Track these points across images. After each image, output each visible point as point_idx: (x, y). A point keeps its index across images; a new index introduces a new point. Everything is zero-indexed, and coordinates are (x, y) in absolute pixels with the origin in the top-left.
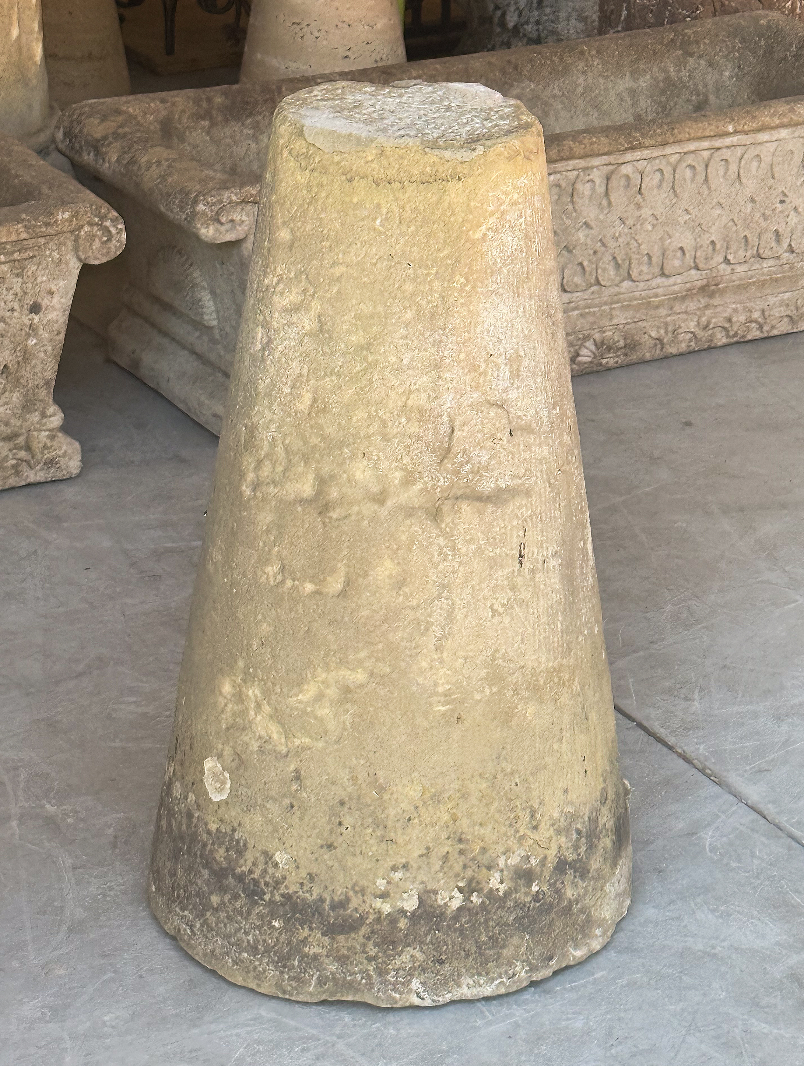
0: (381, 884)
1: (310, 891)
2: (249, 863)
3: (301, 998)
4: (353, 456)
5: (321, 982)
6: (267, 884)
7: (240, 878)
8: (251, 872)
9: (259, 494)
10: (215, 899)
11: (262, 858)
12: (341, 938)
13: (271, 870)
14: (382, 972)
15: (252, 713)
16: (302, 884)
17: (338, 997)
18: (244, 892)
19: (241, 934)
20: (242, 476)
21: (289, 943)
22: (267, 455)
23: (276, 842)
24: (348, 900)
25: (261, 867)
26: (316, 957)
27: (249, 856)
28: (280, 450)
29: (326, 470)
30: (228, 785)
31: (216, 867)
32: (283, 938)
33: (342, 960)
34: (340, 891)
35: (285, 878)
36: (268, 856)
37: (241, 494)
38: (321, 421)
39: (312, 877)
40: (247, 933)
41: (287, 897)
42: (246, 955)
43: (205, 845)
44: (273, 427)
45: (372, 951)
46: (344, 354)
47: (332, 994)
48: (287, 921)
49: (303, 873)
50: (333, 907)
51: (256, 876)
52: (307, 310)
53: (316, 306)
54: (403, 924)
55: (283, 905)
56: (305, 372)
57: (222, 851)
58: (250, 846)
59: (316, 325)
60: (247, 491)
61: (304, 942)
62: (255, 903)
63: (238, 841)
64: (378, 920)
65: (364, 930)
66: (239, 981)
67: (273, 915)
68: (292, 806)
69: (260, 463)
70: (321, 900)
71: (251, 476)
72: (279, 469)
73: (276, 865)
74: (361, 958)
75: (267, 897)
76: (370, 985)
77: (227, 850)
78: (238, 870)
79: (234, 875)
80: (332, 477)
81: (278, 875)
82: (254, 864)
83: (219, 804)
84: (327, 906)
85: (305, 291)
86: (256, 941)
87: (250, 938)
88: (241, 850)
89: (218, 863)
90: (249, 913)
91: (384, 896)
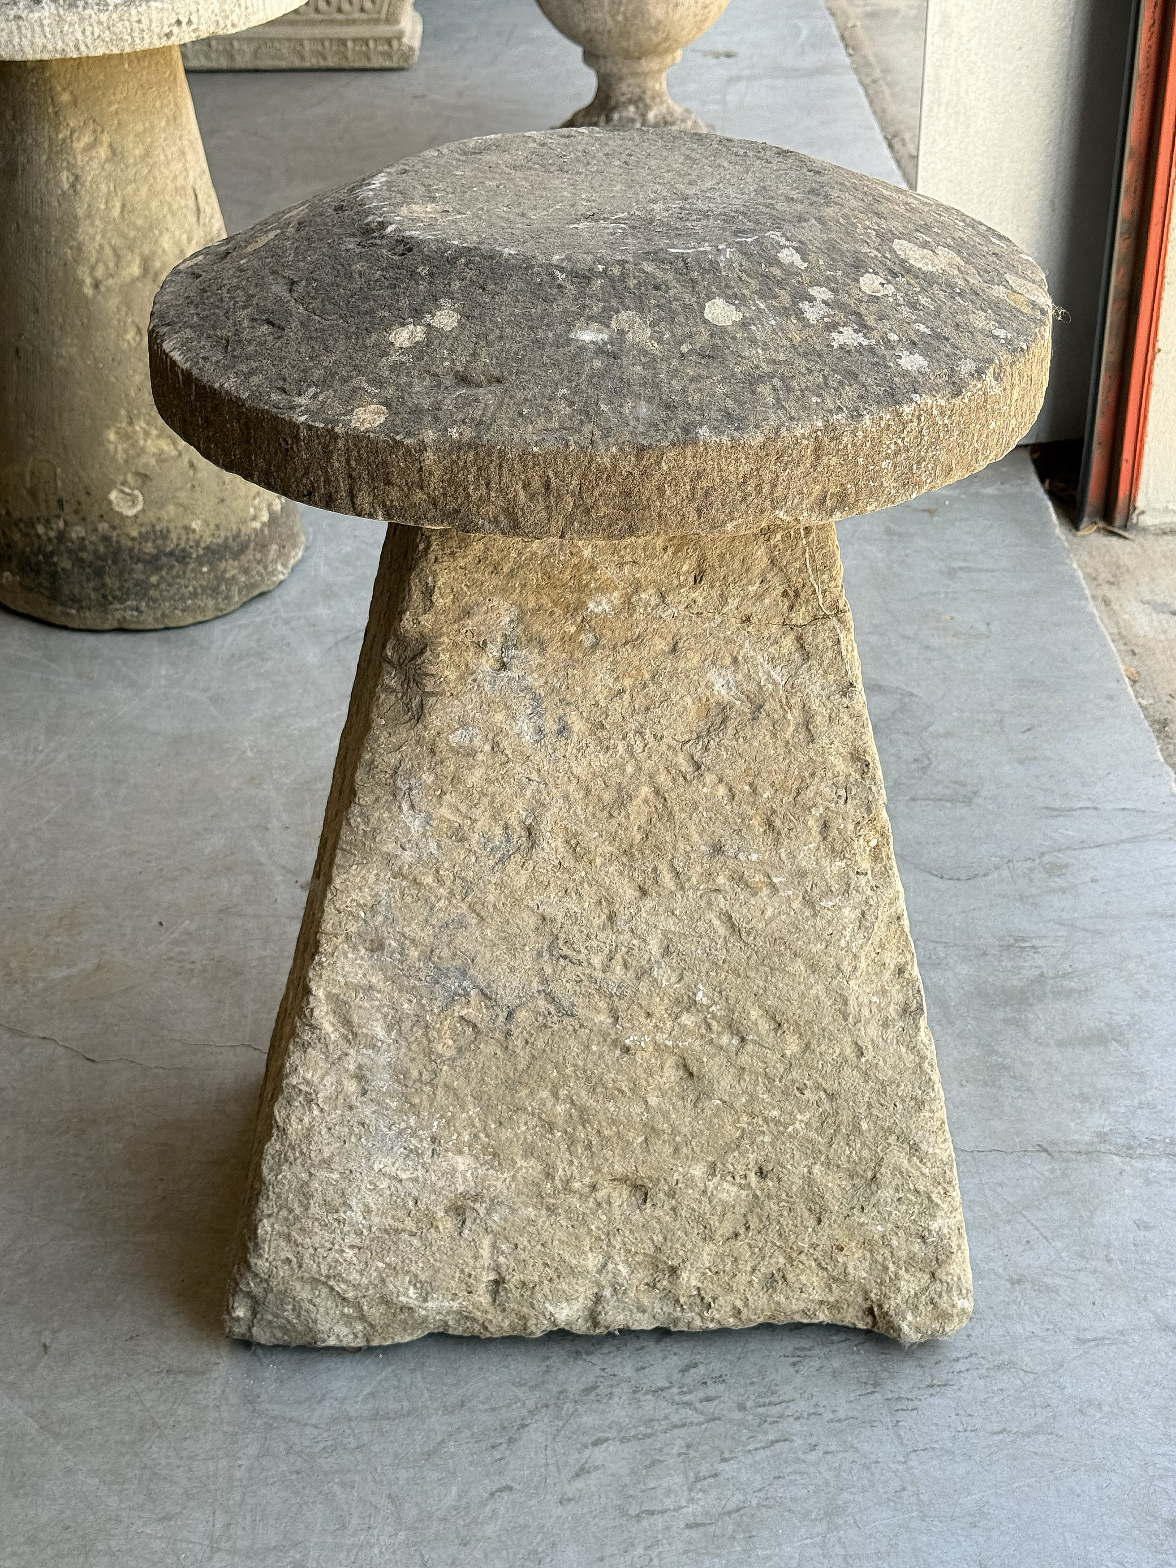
0: (252, 511)
1: (219, 536)
2: (175, 541)
3: (232, 608)
4: (161, 234)
5: (240, 592)
6: (191, 547)
7: (171, 554)
8: (178, 545)
9: (102, 288)
10: (154, 579)
11: (183, 532)
12: (242, 557)
13: (191, 536)
14: (265, 568)
15: (142, 442)
16: (213, 535)
17: (251, 596)
18: (177, 561)
19: (183, 590)
20: (82, 283)
21: (216, 577)
22: (97, 260)
23: (191, 516)
24: (240, 530)
25: (184, 537)
26: (234, 577)
27: (173, 536)
28: (108, 251)
29: (146, 250)
30: (141, 498)
31: (148, 558)
32: (212, 576)
33: (246, 571)
34: (234, 527)
35: (201, 536)
36: (187, 528)
37: (85, 296)
38: (133, 219)
39: (217, 527)
40: (186, 587)
41: (207, 548)
42: (189, 602)
43: (132, 549)
44: (98, 237)
45: (258, 556)
46: (135, 164)
47: (247, 595)
48: (211, 564)
49: (212, 527)
50: (234, 540)
51: (183, 545)
52: (101, 144)
53: (105, 138)
54: (266, 532)
55: (205, 554)
56: (112, 188)
57: (150, 544)
58: (172, 528)
59: (109, 153)
60: (89, 291)
61: (225, 571)
62: (188, 563)
63: (161, 531)
64: (256, 535)
65: (252, 545)
66: (190, 620)
67: (201, 565)
68: (194, 486)
69: (93, 268)
70: (226, 538)
71: (88, 280)
72: (111, 265)
73: (194, 531)
74: (254, 564)
75: (194, 556)
76: (263, 579)
77: (154, 541)
78: (168, 550)
79: (166, 555)
80: (153, 253)
81: (197, 537)
82: (179, 539)
83: (136, 516)
84: (230, 540)
85: (95, 131)
86: (194, 588)
87: (191, 589)
88: (165, 535)
89: (149, 554)
90: (184, 573)
91: (254, 518)
